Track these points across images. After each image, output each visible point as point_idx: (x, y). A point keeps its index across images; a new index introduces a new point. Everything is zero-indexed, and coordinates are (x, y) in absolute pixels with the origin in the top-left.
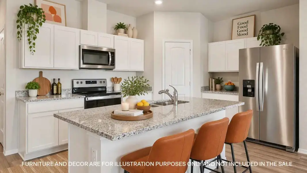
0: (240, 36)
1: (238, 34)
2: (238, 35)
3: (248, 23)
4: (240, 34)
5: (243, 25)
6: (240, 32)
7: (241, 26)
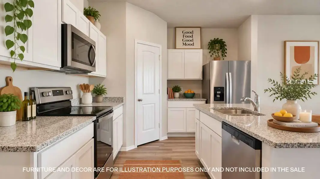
0: (185, 45)
1: (183, 43)
2: (184, 45)
3: (193, 33)
4: (185, 43)
5: (188, 35)
6: (186, 42)
7: (186, 35)
